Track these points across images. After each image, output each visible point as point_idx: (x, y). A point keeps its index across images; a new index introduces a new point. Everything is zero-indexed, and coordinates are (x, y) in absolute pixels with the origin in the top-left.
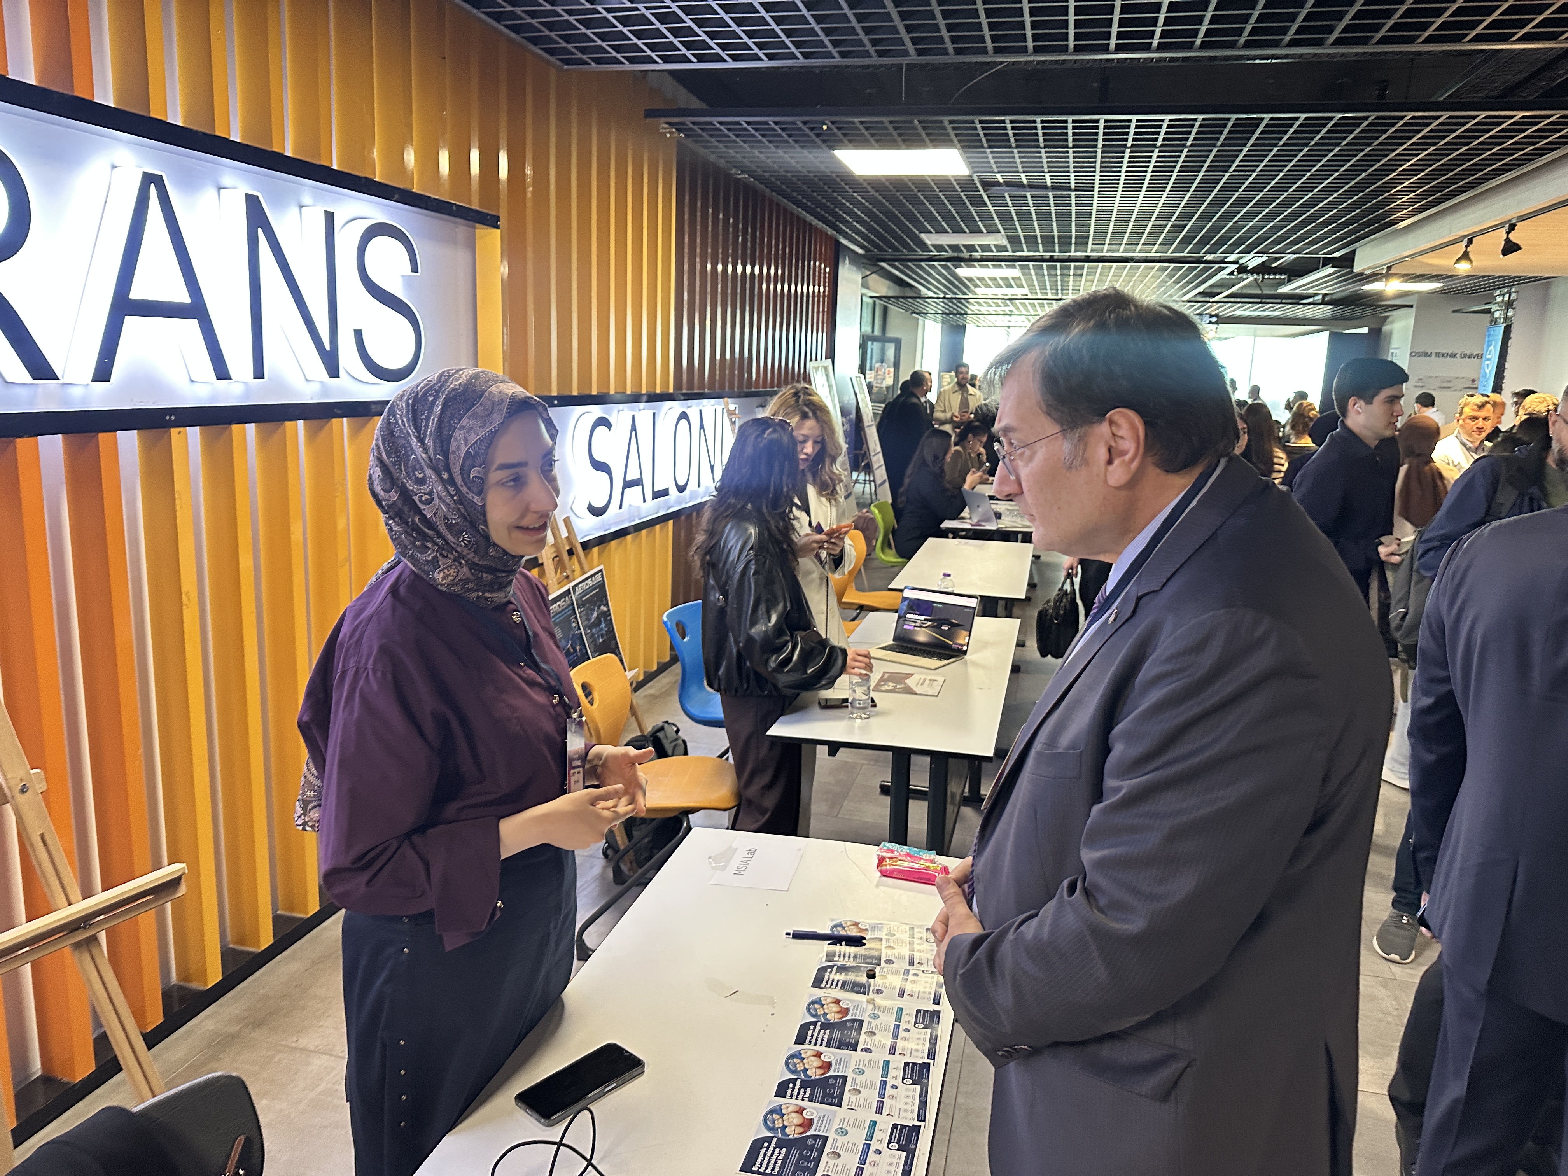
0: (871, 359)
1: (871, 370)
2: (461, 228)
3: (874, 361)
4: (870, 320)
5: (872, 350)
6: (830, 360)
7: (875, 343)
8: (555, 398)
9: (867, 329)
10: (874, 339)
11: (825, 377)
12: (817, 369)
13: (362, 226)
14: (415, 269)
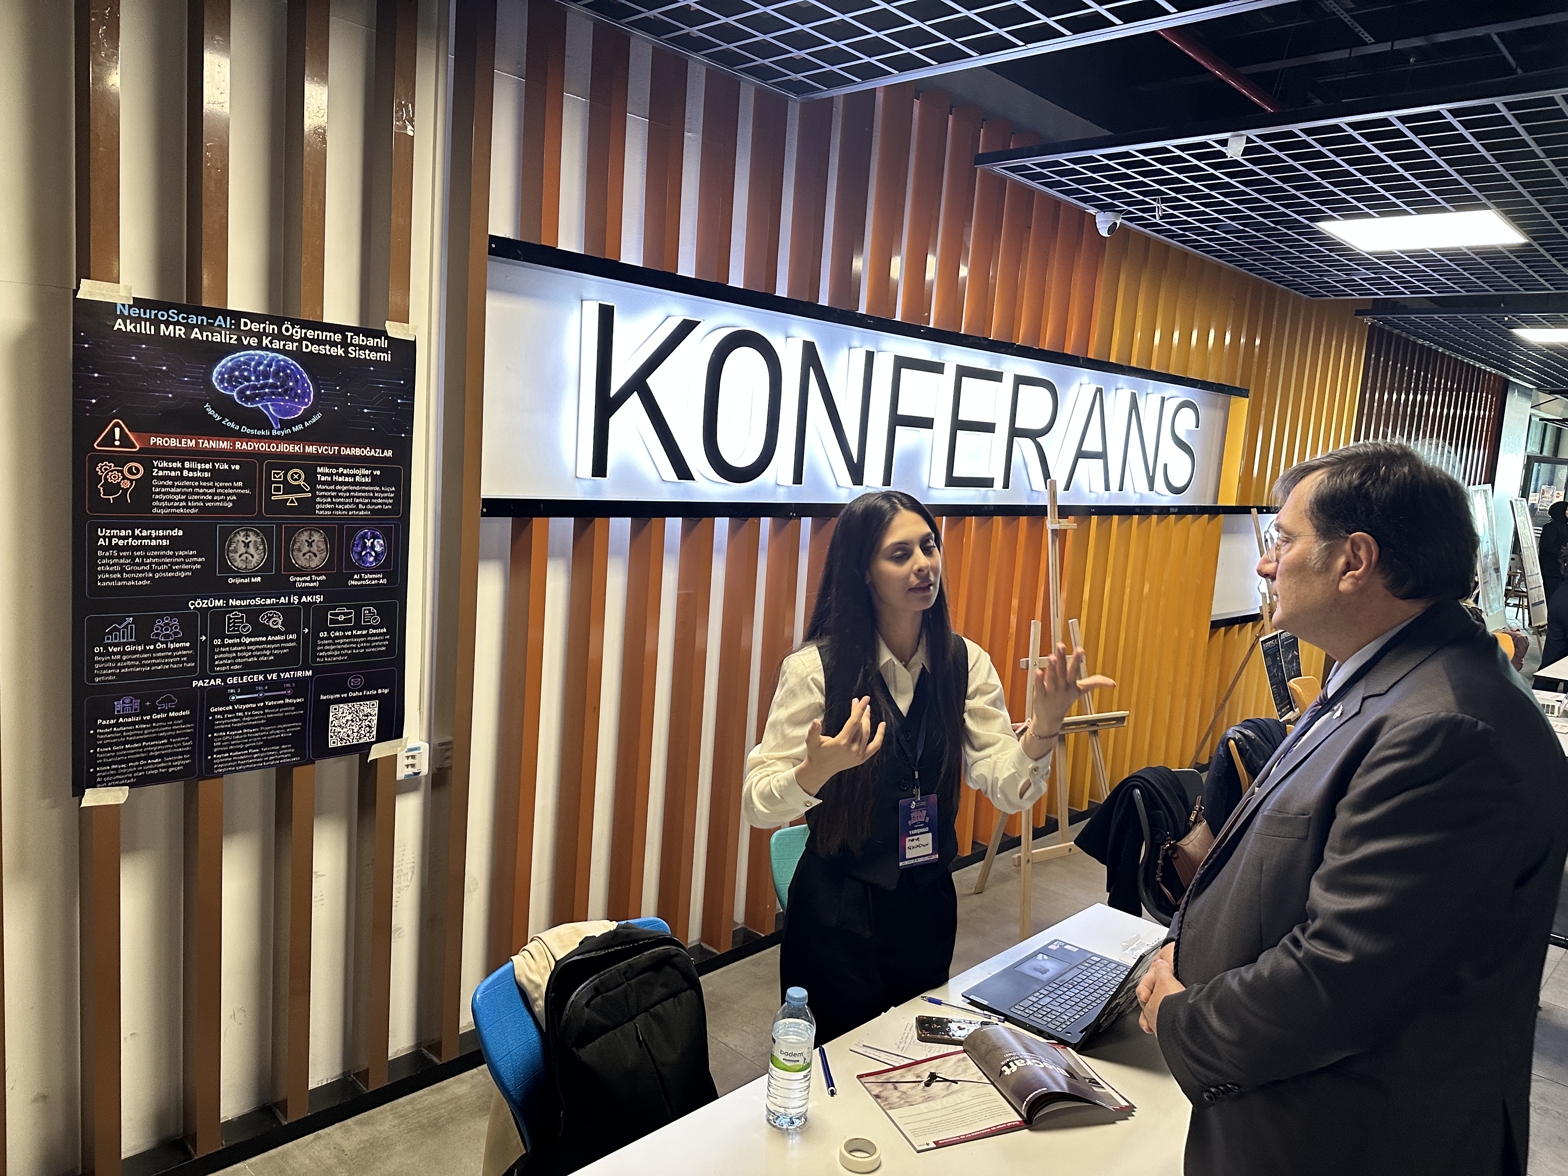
0: (1537, 480)
1: (1535, 492)
2: (1221, 397)
3: (1540, 482)
4: (1538, 439)
5: (1539, 470)
6: (1490, 485)
7: (1542, 464)
8: (1264, 508)
9: (1534, 449)
10: (1541, 460)
11: (1484, 500)
12: (1476, 492)
13: (1178, 401)
14: (1197, 427)
